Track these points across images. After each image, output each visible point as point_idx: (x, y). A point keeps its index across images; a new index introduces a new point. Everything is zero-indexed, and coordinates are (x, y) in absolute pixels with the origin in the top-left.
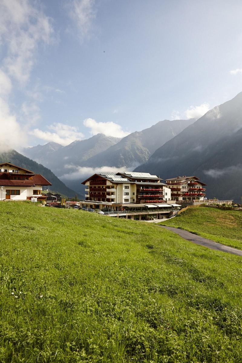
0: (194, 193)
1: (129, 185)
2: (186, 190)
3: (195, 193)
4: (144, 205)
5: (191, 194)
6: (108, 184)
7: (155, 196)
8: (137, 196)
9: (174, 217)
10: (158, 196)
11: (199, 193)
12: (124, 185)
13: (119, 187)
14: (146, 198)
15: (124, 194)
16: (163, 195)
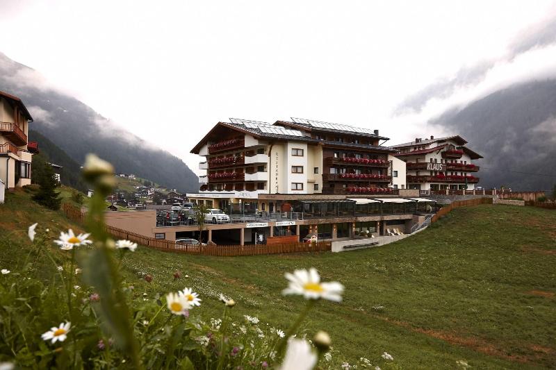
0: (454, 174)
1: (305, 147)
2: (438, 167)
3: (456, 174)
4: (344, 197)
5: (449, 176)
6: (249, 143)
7: (369, 178)
8: (325, 176)
9: (424, 228)
10: (377, 178)
11: (465, 174)
12: (290, 146)
13: (276, 150)
14: (348, 182)
15: (290, 169)
16: (389, 175)
